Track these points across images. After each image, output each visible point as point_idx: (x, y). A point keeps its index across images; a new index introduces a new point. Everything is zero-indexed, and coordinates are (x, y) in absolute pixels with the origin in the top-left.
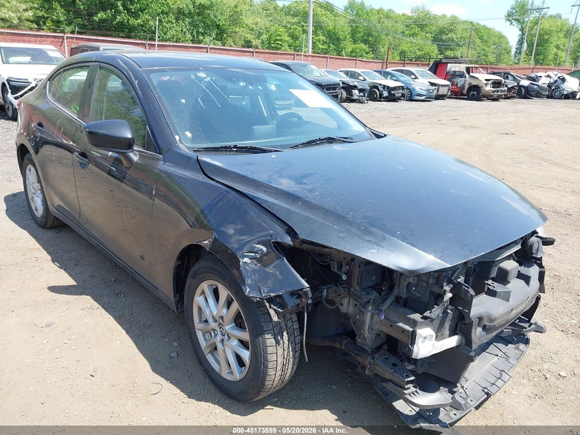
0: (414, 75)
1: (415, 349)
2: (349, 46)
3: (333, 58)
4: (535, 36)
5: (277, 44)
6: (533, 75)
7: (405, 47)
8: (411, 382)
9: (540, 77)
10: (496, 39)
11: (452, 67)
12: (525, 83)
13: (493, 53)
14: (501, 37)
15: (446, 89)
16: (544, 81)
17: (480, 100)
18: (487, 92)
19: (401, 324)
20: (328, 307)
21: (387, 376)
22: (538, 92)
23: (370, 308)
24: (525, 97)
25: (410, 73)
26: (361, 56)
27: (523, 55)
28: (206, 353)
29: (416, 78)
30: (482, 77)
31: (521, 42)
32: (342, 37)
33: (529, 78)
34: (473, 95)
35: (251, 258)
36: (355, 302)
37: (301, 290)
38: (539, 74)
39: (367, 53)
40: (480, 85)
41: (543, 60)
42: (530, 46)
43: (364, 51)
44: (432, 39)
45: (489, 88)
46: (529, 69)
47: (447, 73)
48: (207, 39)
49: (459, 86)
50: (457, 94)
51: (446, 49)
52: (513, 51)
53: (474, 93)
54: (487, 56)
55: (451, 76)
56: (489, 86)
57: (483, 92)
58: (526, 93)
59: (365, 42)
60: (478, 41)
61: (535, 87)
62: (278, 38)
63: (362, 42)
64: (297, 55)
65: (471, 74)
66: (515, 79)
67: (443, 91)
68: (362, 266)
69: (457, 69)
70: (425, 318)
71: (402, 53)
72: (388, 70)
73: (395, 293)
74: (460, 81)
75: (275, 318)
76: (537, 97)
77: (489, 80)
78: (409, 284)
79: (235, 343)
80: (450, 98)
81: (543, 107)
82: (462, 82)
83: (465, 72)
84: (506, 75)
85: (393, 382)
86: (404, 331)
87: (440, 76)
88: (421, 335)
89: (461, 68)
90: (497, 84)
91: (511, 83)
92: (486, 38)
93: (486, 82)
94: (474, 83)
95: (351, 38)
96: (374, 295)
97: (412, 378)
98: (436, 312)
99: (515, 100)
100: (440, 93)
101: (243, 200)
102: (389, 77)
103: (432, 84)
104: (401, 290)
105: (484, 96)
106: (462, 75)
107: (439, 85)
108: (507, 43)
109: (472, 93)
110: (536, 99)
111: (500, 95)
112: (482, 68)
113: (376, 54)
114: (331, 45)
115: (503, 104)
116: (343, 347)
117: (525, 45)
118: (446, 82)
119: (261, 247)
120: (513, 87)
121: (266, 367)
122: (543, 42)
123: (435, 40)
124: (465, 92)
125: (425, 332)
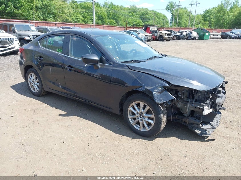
0: (138, 32)
1: (204, 112)
2: (107, 21)
3: (106, 26)
4: (177, 16)
5: (77, 20)
6: (180, 31)
7: (129, 21)
8: (201, 123)
9: (183, 32)
10: (162, 17)
11: (152, 29)
12: (178, 34)
13: (162, 22)
14: (165, 16)
15: (151, 37)
16: (184, 33)
17: (163, 41)
18: (166, 38)
19: (198, 107)
20: (175, 105)
21: (194, 122)
22: (183, 37)
23: (189, 103)
24: (179, 39)
25: (137, 32)
26: (112, 24)
27: (173, 23)
28: (133, 125)
29: (139, 33)
30: (164, 32)
31: (172, 18)
32: (104, 17)
33: (179, 32)
34: (161, 39)
35: (156, 92)
36: (182, 103)
37: (173, 99)
38: (183, 31)
39: (115, 23)
40: (163, 35)
41: (180, 25)
42: (176, 19)
43: (113, 22)
44: (139, 17)
45: (166, 36)
46: (179, 29)
47: (150, 31)
48: (50, 19)
49: (155, 36)
50: (155, 39)
51: (145, 21)
52: (169, 22)
53: (161, 38)
54: (160, 24)
55: (152, 32)
56: (166, 35)
57: (164, 38)
58: (179, 38)
59: (114, 19)
60: (157, 18)
61: (182, 35)
62: (77, 17)
63: (112, 19)
64: (92, 25)
65: (159, 31)
66: (174, 33)
67: (150, 38)
68: (187, 91)
69: (154, 30)
70: (205, 104)
71: (128, 23)
72: (128, 30)
73: (195, 99)
74: (155, 34)
75: (162, 109)
76: (183, 39)
77: (166, 33)
78: (199, 96)
79: (147, 119)
80: (152, 41)
81: (186, 43)
82: (156, 35)
83: (157, 30)
84: (171, 31)
85: (195, 124)
86: (200, 108)
87: (148, 32)
88: (205, 108)
89: (155, 29)
90: (169, 35)
91: (174, 34)
92: (159, 17)
93: (165, 34)
94: (161, 34)
95: (108, 17)
96: (189, 100)
97: (201, 122)
98: (208, 102)
99: (176, 41)
100: (149, 39)
101: (149, 75)
102: (129, 33)
103: (146, 36)
104: (197, 97)
105: (165, 39)
106: (156, 32)
107: (148, 36)
108: (167, 19)
109: (160, 38)
110: (183, 40)
111: (170, 39)
112: (163, 29)
113: (118, 24)
114: (99, 20)
115: (171, 42)
116: (177, 118)
117: (174, 19)
118: (151, 35)
119: (160, 88)
120: (174, 36)
121: (161, 123)
122: (180, 18)
123: (141, 18)
124: (158, 38)
125: (206, 107)
